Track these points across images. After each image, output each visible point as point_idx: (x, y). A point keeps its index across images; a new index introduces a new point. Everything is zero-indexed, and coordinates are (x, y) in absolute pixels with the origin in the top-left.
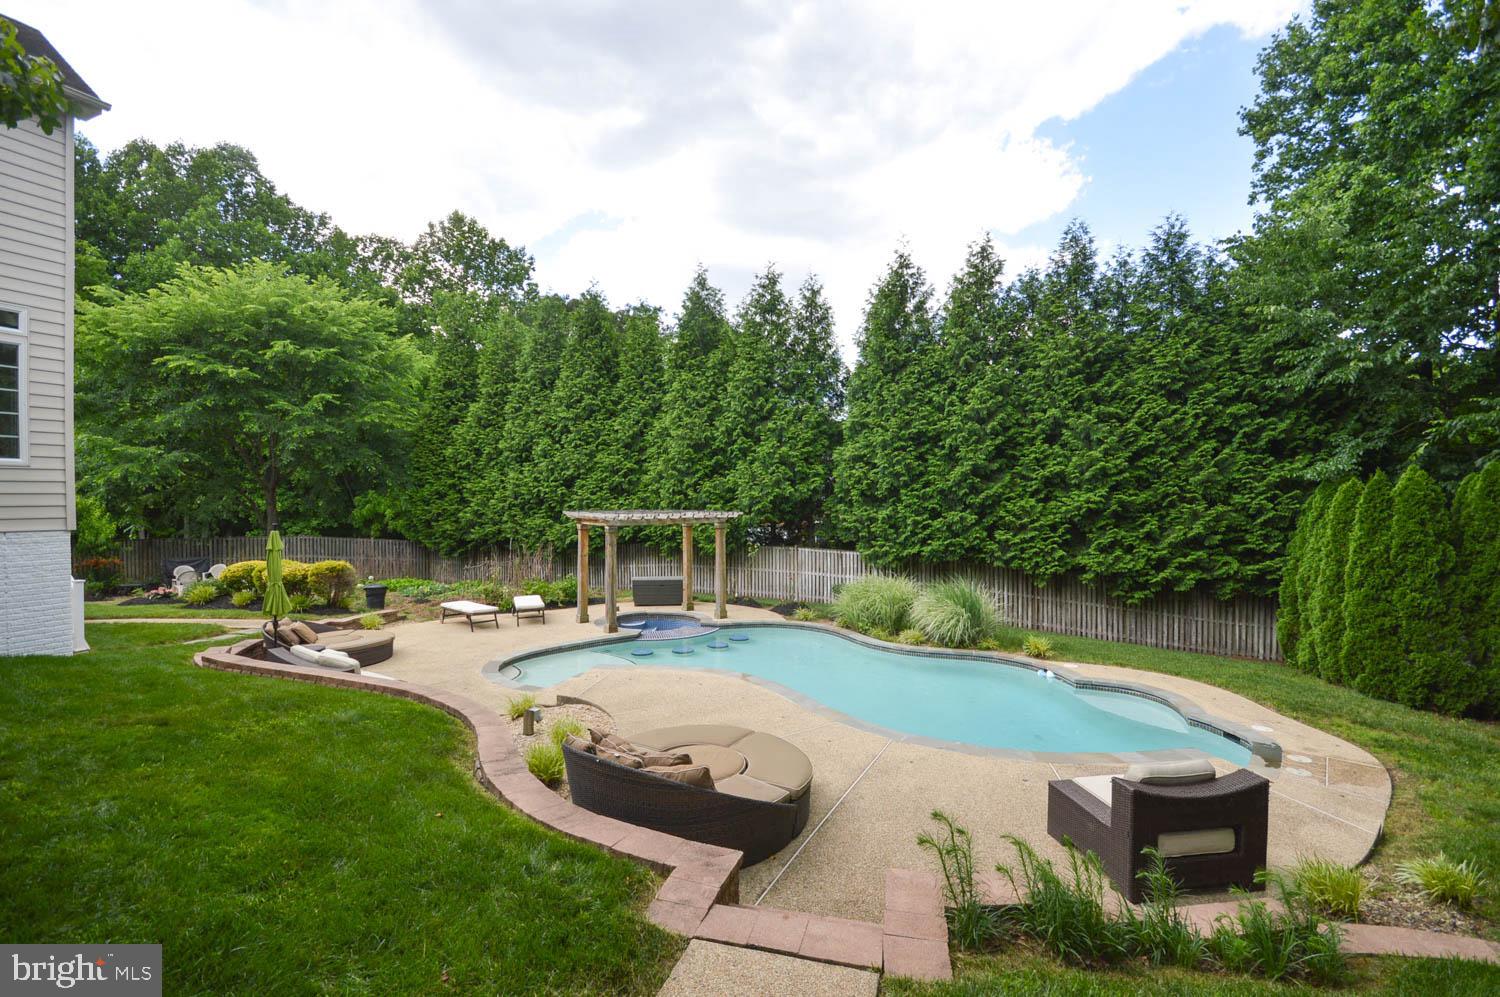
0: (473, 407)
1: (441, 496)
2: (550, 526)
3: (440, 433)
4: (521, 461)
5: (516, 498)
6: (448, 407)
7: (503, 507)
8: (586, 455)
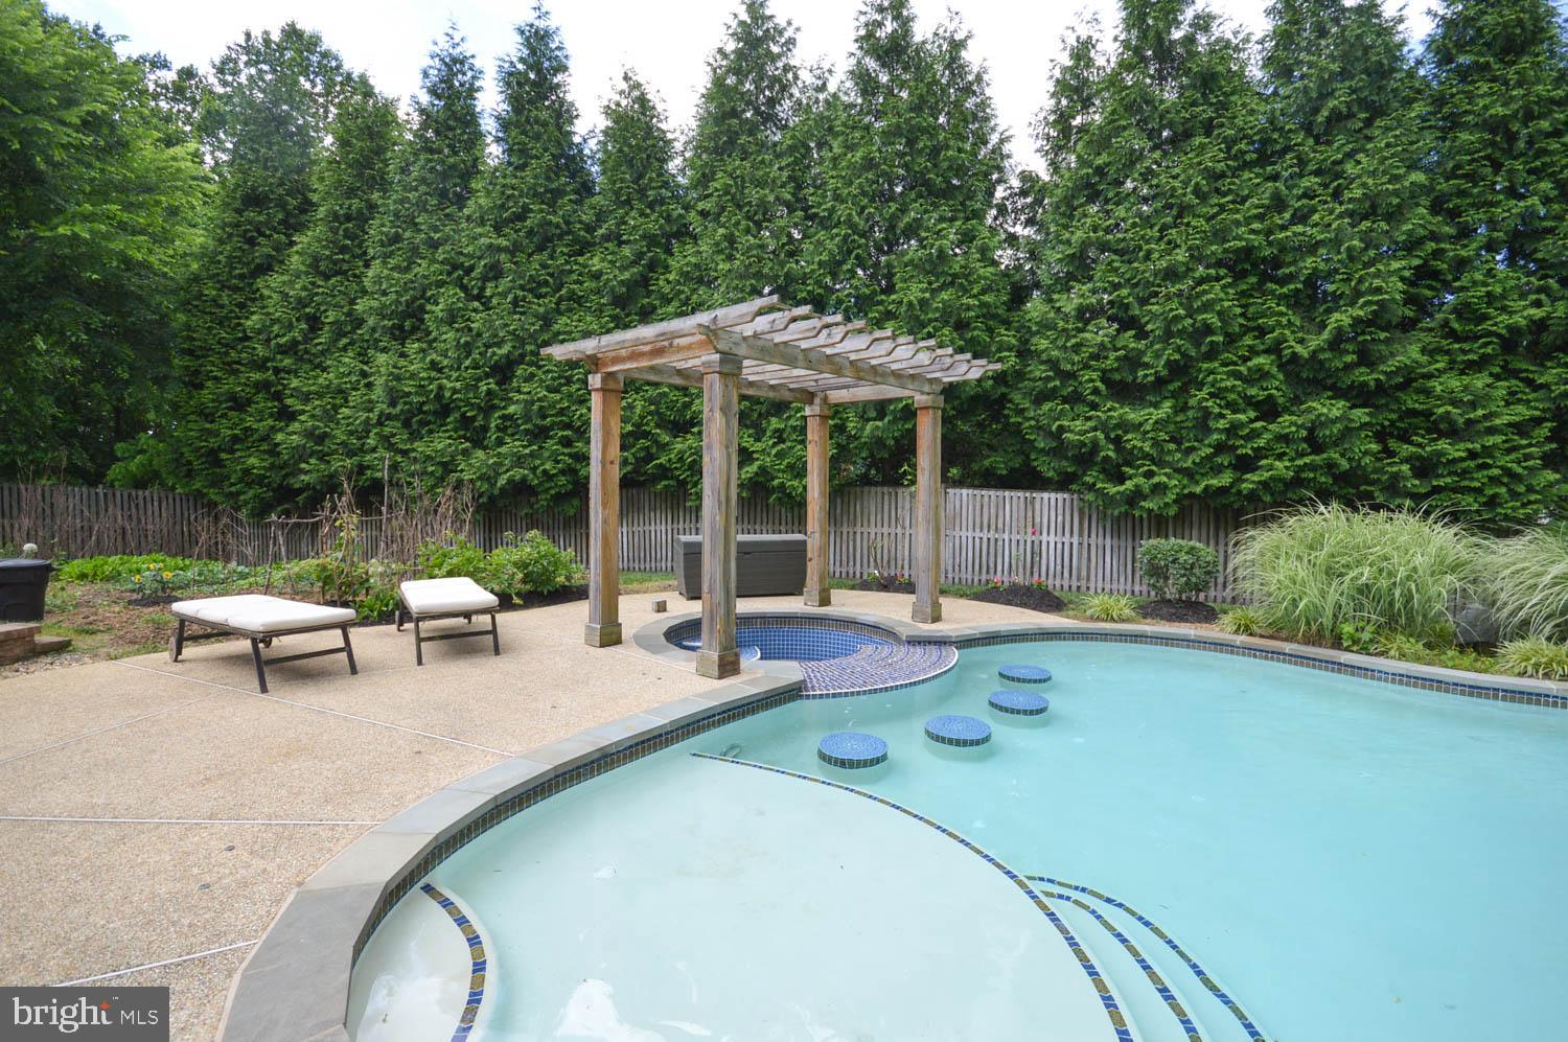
0: (303, 240)
1: (239, 404)
2: (465, 452)
3: (236, 289)
4: (400, 335)
5: (393, 404)
6: (252, 242)
7: (367, 421)
8: (536, 316)
